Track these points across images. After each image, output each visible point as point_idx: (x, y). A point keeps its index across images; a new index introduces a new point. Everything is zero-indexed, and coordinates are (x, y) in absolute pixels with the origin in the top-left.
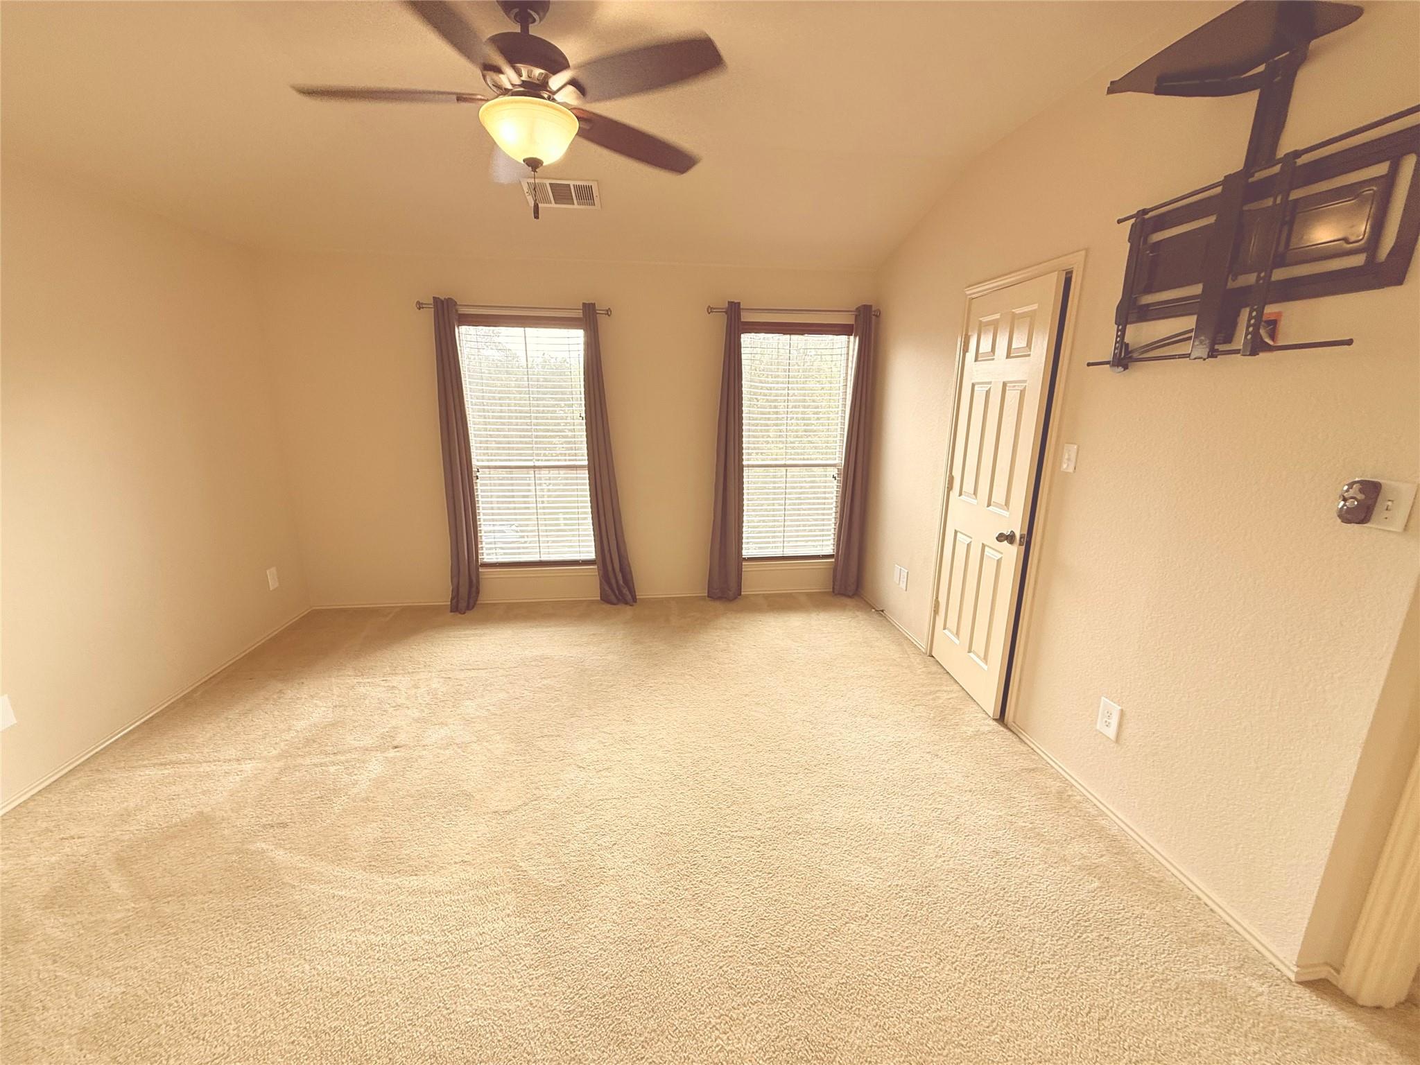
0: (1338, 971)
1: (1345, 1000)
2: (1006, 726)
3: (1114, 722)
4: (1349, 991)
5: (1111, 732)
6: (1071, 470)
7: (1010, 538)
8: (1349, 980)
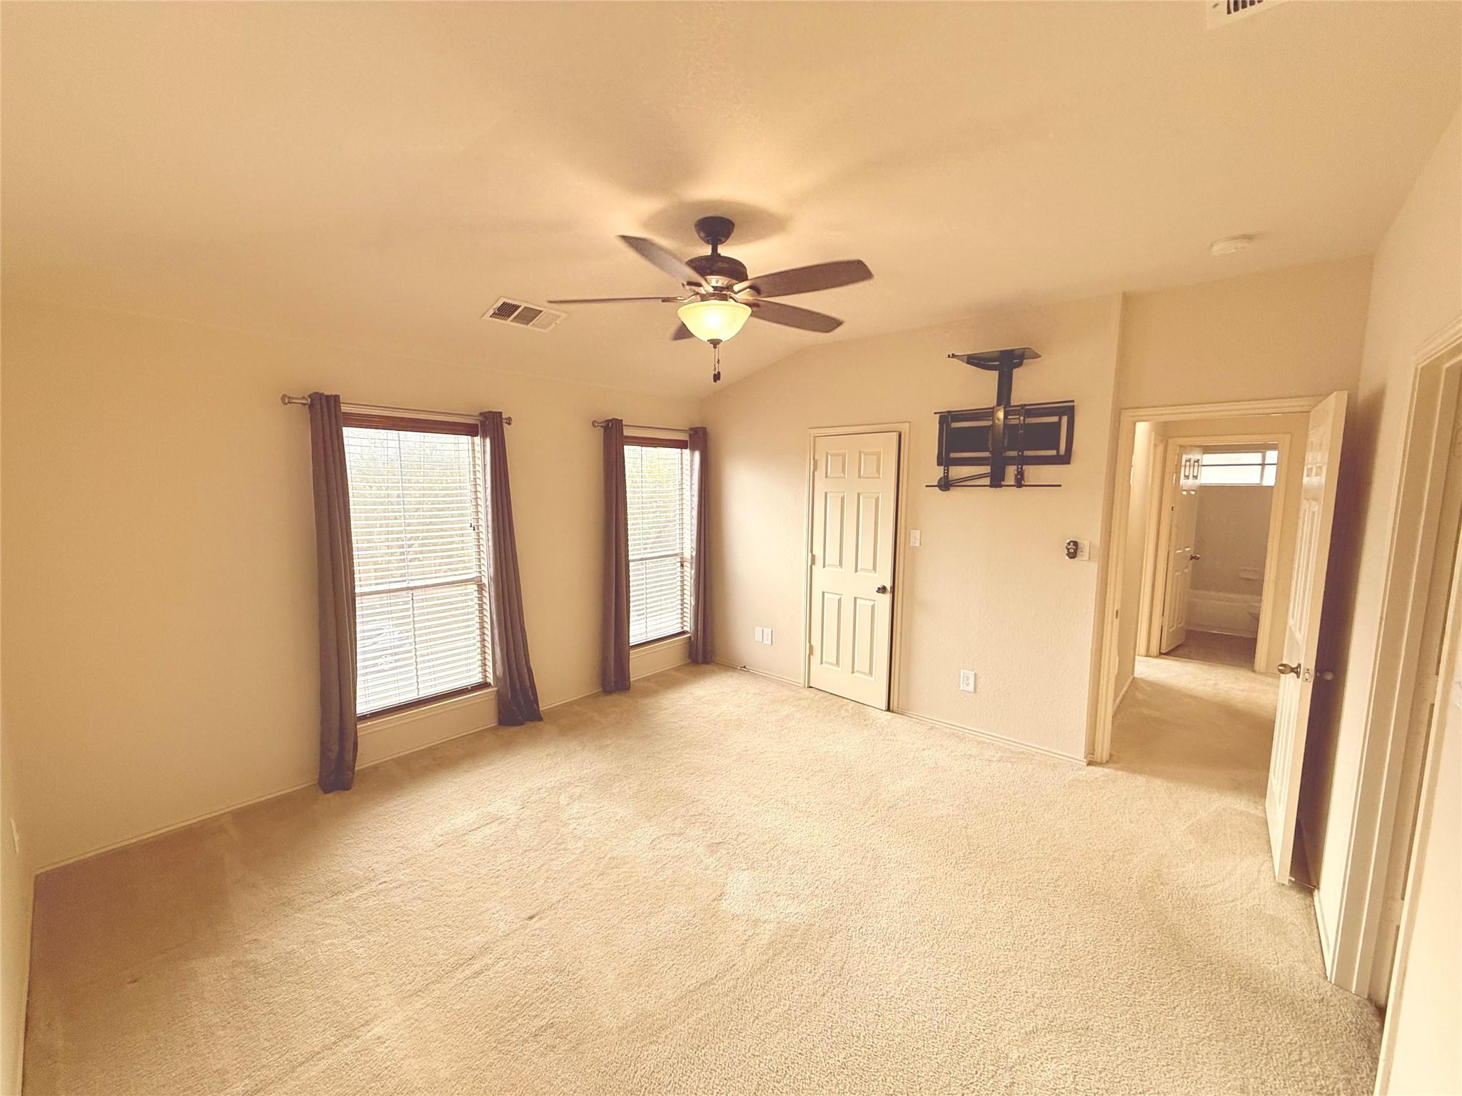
0: (1093, 754)
1: (1100, 764)
2: (893, 712)
3: (972, 681)
4: (1099, 761)
5: (971, 688)
6: (918, 545)
7: (882, 590)
8: (1098, 757)
